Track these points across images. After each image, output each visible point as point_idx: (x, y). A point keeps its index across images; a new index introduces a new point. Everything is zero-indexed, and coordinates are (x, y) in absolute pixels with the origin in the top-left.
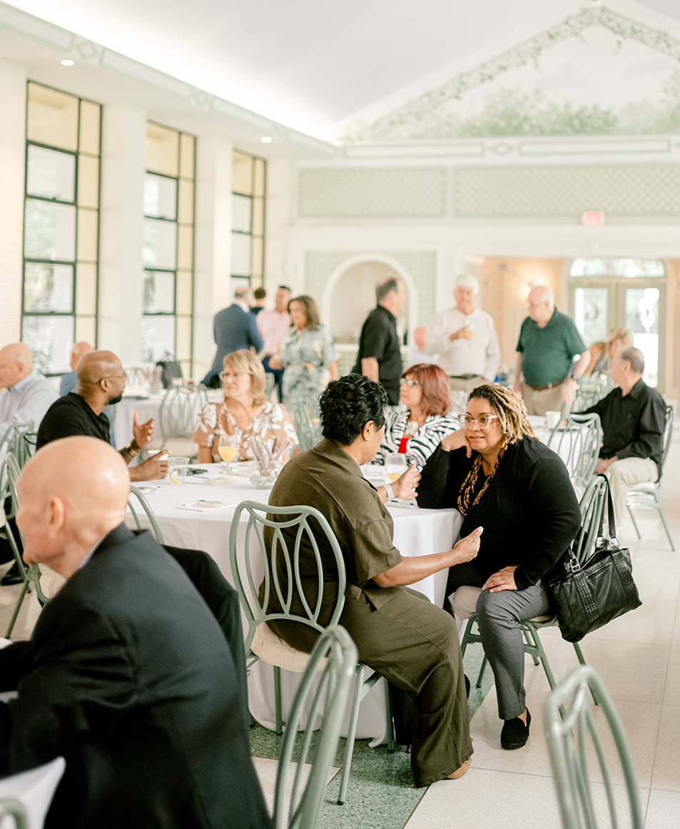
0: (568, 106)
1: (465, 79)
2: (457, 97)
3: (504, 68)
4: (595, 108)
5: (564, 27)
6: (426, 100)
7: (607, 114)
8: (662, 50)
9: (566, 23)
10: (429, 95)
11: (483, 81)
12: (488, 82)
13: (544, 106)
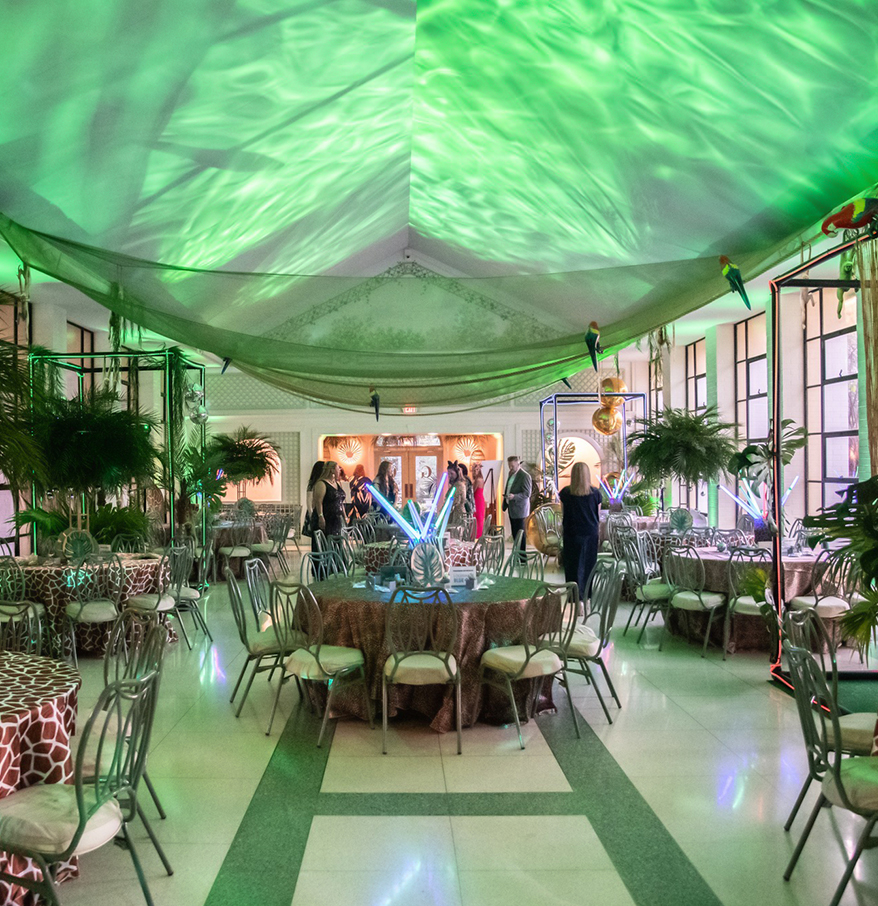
0: (390, 330)
1: (317, 311)
2: (311, 323)
3: (345, 303)
4: (410, 331)
5: (386, 275)
6: (289, 324)
7: (418, 336)
8: (454, 293)
9: (389, 272)
10: (291, 321)
11: (330, 312)
12: (334, 313)
13: (373, 330)
